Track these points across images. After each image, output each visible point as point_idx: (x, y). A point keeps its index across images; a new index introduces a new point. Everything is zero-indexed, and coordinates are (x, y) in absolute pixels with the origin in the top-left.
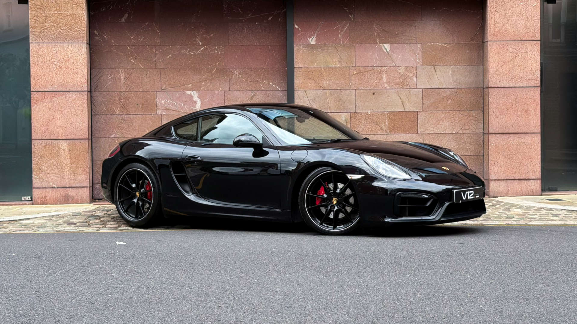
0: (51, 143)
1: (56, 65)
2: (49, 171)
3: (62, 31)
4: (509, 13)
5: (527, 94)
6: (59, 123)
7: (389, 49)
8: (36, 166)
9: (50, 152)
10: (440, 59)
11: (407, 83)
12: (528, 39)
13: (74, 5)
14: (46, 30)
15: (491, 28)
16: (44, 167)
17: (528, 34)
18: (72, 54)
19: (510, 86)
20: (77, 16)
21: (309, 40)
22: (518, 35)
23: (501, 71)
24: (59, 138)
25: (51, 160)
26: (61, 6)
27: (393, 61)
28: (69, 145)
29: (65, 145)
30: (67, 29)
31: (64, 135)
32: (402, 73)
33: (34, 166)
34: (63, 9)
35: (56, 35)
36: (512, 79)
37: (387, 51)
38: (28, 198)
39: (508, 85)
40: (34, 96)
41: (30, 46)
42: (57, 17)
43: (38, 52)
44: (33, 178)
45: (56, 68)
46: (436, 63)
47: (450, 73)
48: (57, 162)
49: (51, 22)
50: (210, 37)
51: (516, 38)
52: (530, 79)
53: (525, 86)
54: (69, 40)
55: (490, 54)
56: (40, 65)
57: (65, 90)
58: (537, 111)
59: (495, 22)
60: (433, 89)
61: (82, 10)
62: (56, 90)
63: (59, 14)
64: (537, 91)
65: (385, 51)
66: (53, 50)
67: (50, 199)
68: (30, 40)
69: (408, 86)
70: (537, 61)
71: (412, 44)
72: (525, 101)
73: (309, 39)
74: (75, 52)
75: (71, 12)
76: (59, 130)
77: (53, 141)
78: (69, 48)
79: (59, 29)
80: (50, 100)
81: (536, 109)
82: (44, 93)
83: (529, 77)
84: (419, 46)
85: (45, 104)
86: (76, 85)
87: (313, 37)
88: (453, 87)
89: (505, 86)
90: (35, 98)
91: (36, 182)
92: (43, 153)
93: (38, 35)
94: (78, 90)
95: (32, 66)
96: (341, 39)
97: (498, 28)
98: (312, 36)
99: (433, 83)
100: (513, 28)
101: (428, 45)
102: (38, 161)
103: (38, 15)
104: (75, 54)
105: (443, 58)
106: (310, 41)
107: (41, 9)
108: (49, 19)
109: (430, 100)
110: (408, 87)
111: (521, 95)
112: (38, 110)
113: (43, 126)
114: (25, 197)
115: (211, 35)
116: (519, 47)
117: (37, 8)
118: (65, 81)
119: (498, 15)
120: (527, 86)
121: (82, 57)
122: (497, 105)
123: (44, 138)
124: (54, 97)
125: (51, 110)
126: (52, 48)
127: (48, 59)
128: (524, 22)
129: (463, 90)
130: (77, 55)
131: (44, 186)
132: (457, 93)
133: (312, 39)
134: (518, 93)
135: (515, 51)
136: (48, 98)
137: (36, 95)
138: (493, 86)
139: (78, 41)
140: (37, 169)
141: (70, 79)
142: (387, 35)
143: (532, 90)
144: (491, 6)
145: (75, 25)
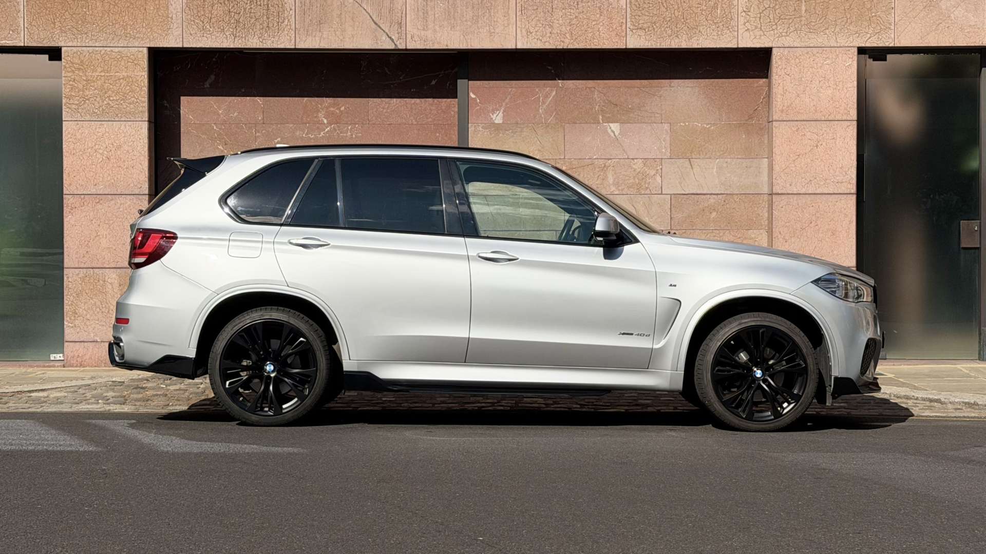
0: (92, 274)
1: (102, 154)
2: (88, 316)
3: (110, 102)
4: (806, 77)
5: (835, 204)
6: (104, 243)
7: (619, 132)
8: (70, 308)
9: (91, 287)
10: (699, 148)
11: (647, 186)
12: (838, 118)
13: (130, 64)
14: (87, 101)
15: (779, 100)
16: (81, 310)
17: (837, 110)
18: (126, 138)
19: (807, 192)
20: (135, 80)
21: (492, 117)
22: (821, 112)
23: (794, 169)
24: (106, 266)
25: (92, 299)
26: (110, 63)
27: (624, 150)
28: (120, 278)
29: (114, 276)
30: (119, 99)
31: (112, 261)
32: (639, 170)
33: (66, 308)
34: (112, 69)
35: (103, 109)
36: (811, 181)
37: (615, 135)
38: (60, 357)
39: (803, 191)
40: (68, 201)
41: (64, 125)
42: (105, 82)
43: (75, 135)
44: (65, 327)
45: (101, 159)
46: (693, 154)
47: (715, 170)
48: (101, 302)
49: (95, 89)
50: (341, 112)
51: (818, 116)
52: (840, 181)
53: (832, 193)
54: (121, 117)
55: (775, 140)
56: (77, 154)
57: (115, 193)
58: (850, 232)
59: (784, 91)
60: (687, 194)
61: (142, 70)
62: (101, 193)
63: (107, 76)
64: (851, 199)
65: (612, 134)
66: (98, 132)
67: (90, 358)
68: (63, 117)
69: (648, 190)
70: (850, 153)
71: (655, 125)
72: (832, 216)
73: (493, 114)
74: (130, 135)
75: (126, 74)
76: (105, 253)
77: (96, 270)
78: (122, 128)
79: (107, 99)
80: (92, 208)
81: (849, 228)
82: (82, 196)
83: (838, 178)
84: (666, 126)
85: (84, 214)
86: (132, 185)
87: (498, 112)
88: (719, 193)
89: (800, 192)
90: (70, 205)
91: (69, 333)
92: (80, 289)
93: (75, 109)
94: (133, 193)
95: (66, 157)
96: (543, 116)
97: (789, 101)
98: (498, 110)
99: (688, 185)
100: (813, 100)
101: (681, 125)
102: (72, 301)
103: (77, 78)
104: (130, 138)
105: (704, 145)
106: (494, 119)
107: (81, 68)
108: (92, 84)
109: (683, 212)
110: (648, 192)
111: (825, 207)
112: (73, 223)
113: (80, 246)
114: (55, 355)
115: (340, 107)
116: (822, 130)
117: (75, 68)
118: (115, 179)
119: (790, 80)
120: (836, 192)
121: (140, 143)
122: (786, 223)
123: (82, 266)
124: (98, 202)
125: (93, 223)
126: (96, 129)
127: (90, 145)
128: (830, 92)
129: (735, 197)
130: (133, 140)
131: (82, 340)
132: (726, 201)
133: (497, 116)
134: (819, 204)
135: (816, 136)
136: (89, 205)
137: (71, 200)
138: (780, 193)
139: (135, 118)
140: (71, 313)
141: (123, 176)
142: (616, 109)
143: (843, 198)
144: (777, 66)
145: (130, 93)
